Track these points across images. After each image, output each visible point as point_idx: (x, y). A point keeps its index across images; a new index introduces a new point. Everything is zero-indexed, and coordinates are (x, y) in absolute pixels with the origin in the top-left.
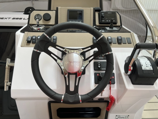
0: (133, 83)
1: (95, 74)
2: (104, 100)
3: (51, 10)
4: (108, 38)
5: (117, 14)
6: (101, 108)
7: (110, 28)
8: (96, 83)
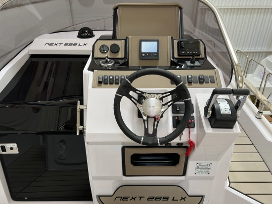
0: (212, 127)
1: (173, 117)
2: (183, 145)
3: (117, 38)
4: (188, 77)
5: (201, 42)
6: (179, 154)
7: (191, 63)
8: (174, 127)
